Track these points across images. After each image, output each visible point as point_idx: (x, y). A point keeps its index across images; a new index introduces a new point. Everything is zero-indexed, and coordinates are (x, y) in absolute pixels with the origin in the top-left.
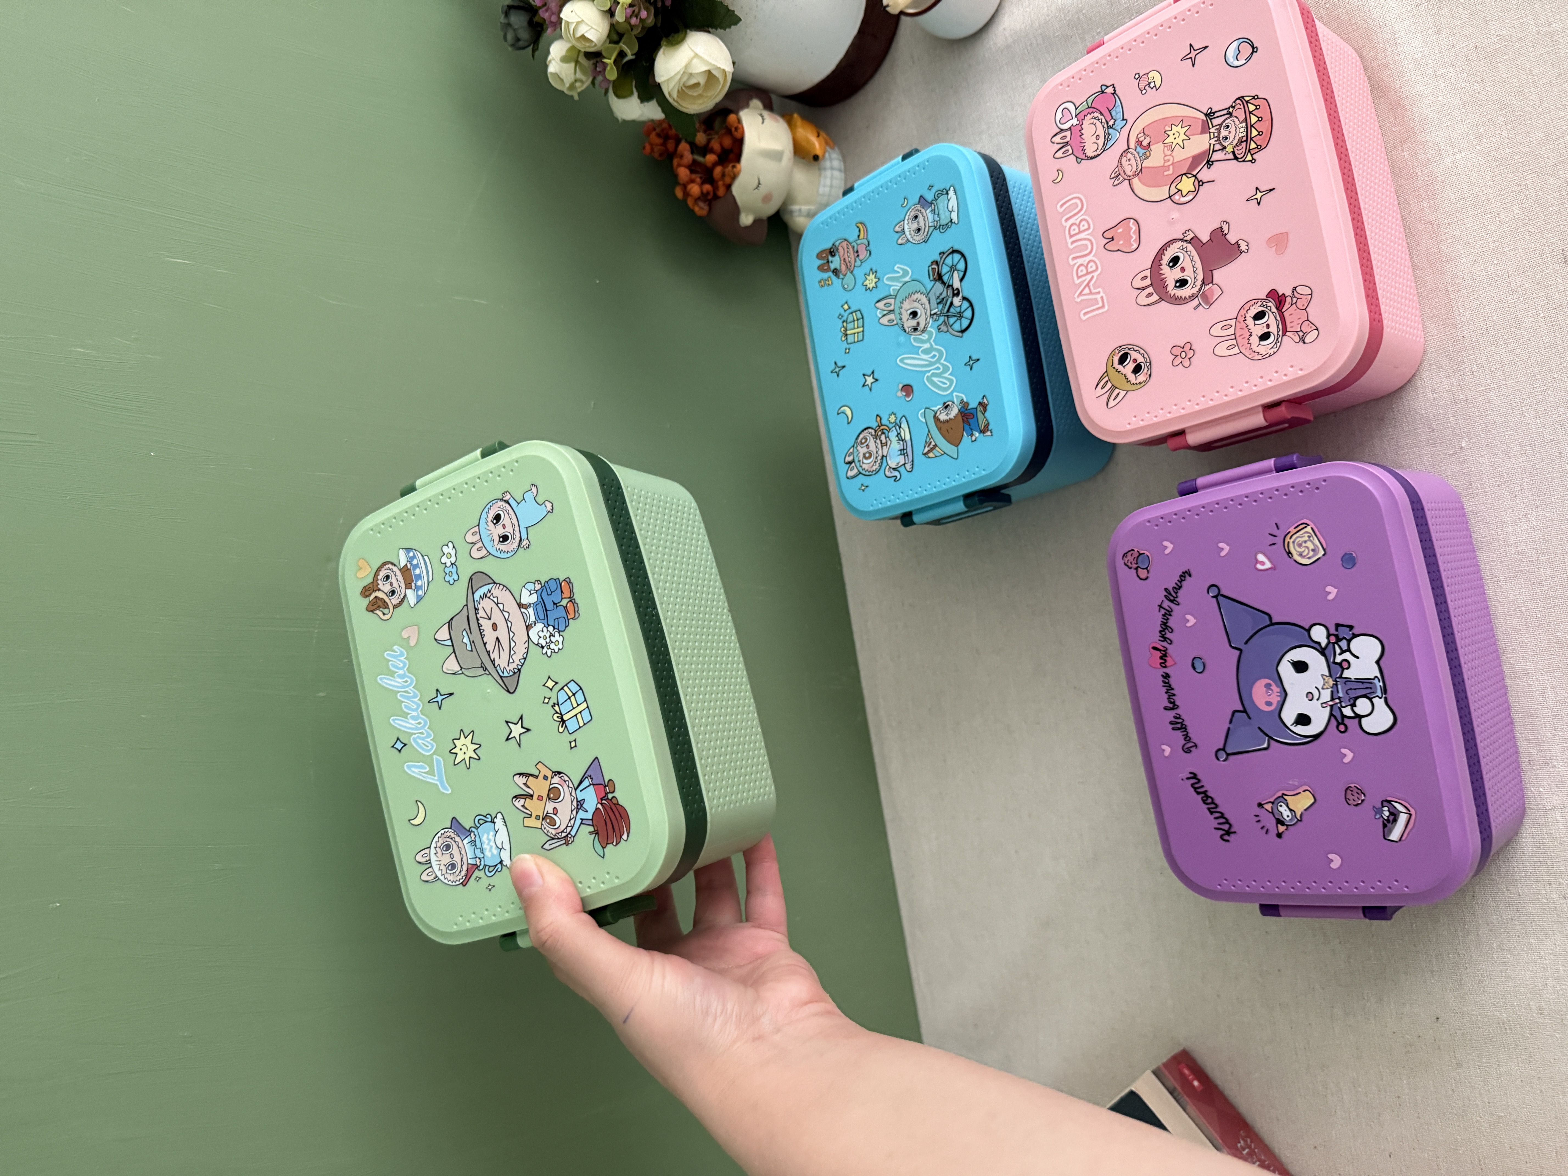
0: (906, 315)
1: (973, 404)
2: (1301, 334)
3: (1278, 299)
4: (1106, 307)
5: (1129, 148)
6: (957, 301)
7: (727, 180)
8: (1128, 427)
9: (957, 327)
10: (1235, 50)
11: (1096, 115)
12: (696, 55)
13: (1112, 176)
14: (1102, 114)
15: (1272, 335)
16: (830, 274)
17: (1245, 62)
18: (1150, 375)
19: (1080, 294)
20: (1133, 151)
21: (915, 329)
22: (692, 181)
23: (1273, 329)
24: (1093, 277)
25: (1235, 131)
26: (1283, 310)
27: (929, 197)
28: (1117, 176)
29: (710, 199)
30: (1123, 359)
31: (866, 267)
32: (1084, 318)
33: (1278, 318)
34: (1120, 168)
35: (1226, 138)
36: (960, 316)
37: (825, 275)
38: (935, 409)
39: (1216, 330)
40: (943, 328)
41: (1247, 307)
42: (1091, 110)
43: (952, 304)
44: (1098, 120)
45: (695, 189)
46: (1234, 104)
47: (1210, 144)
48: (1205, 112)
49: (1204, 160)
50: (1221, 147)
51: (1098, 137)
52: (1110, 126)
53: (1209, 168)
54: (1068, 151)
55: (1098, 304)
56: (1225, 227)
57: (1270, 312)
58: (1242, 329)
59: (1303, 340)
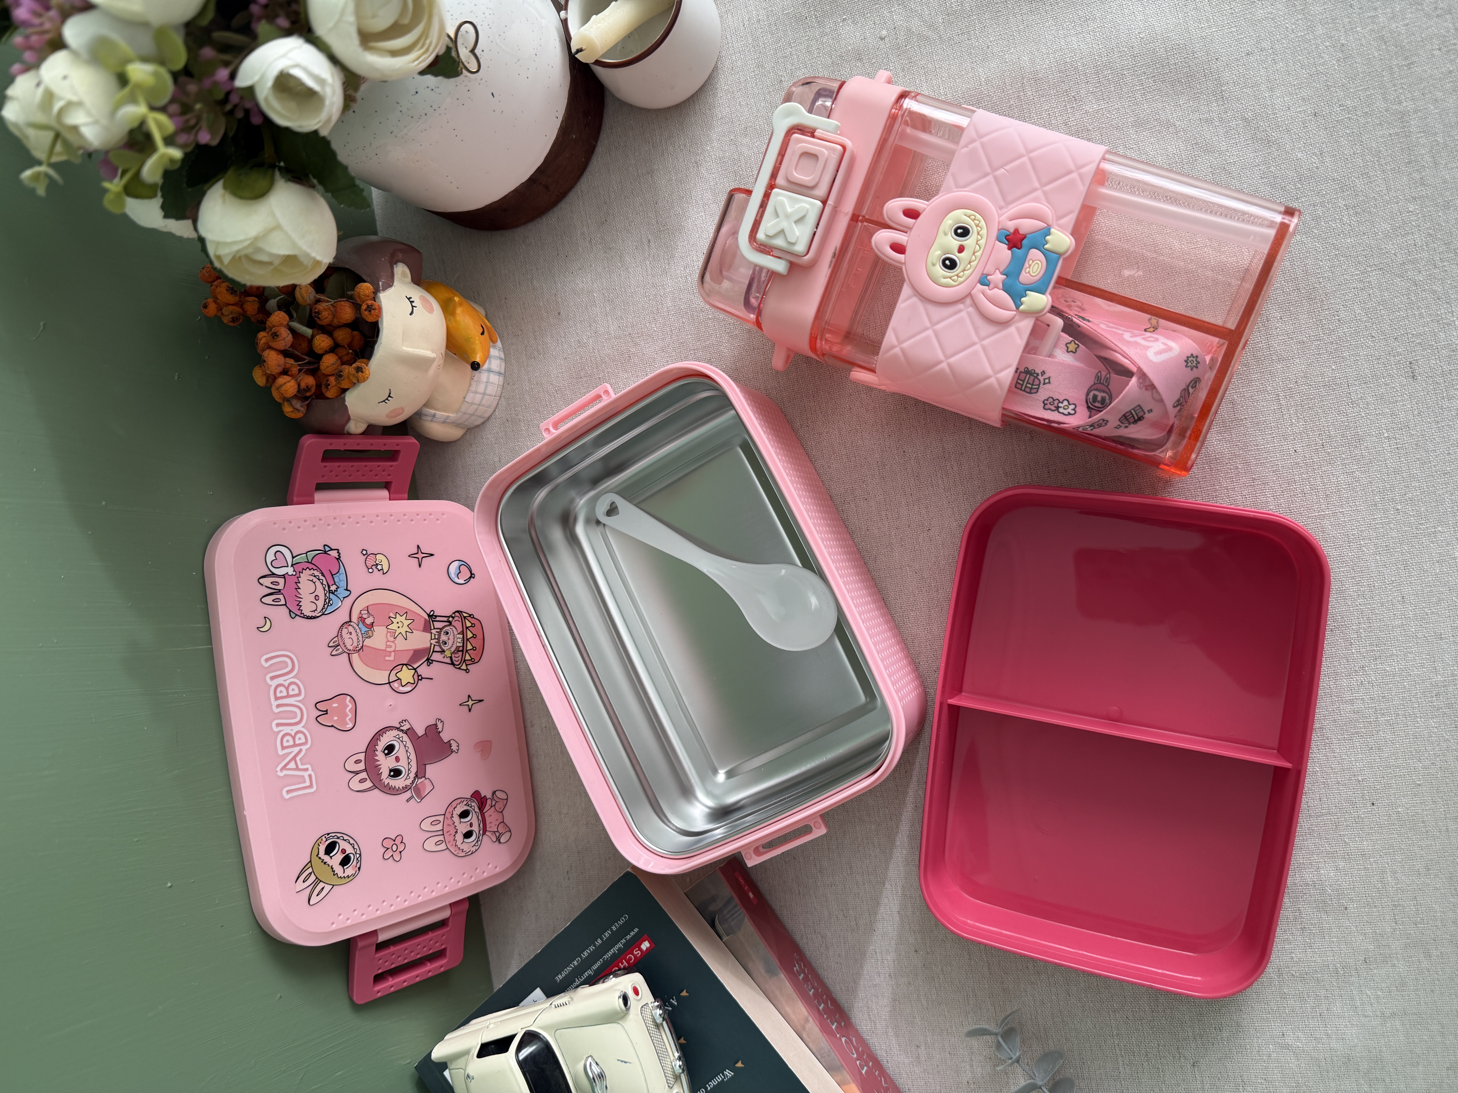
2: (498, 834)
3: (481, 800)
4: (314, 788)
5: (350, 621)
8: (332, 927)
10: (456, 569)
11: (316, 573)
13: (331, 644)
14: (323, 575)
15: (474, 833)
17: (464, 582)
18: (359, 869)
19: (284, 768)
20: (355, 625)
23: (475, 828)
24: (301, 751)
25: (454, 638)
28: (336, 646)
30: (330, 848)
32: (287, 797)
33: (480, 818)
34: (340, 638)
35: (446, 644)
39: (427, 825)
41: (454, 804)
42: (311, 566)
44: (319, 579)
46: (453, 615)
47: (431, 644)
48: (428, 613)
49: (424, 657)
50: (440, 650)
51: (317, 598)
52: (332, 590)
53: (428, 666)
54: (279, 600)
55: (305, 782)
56: (440, 726)
57: (474, 812)
58: (449, 825)
59: (498, 840)
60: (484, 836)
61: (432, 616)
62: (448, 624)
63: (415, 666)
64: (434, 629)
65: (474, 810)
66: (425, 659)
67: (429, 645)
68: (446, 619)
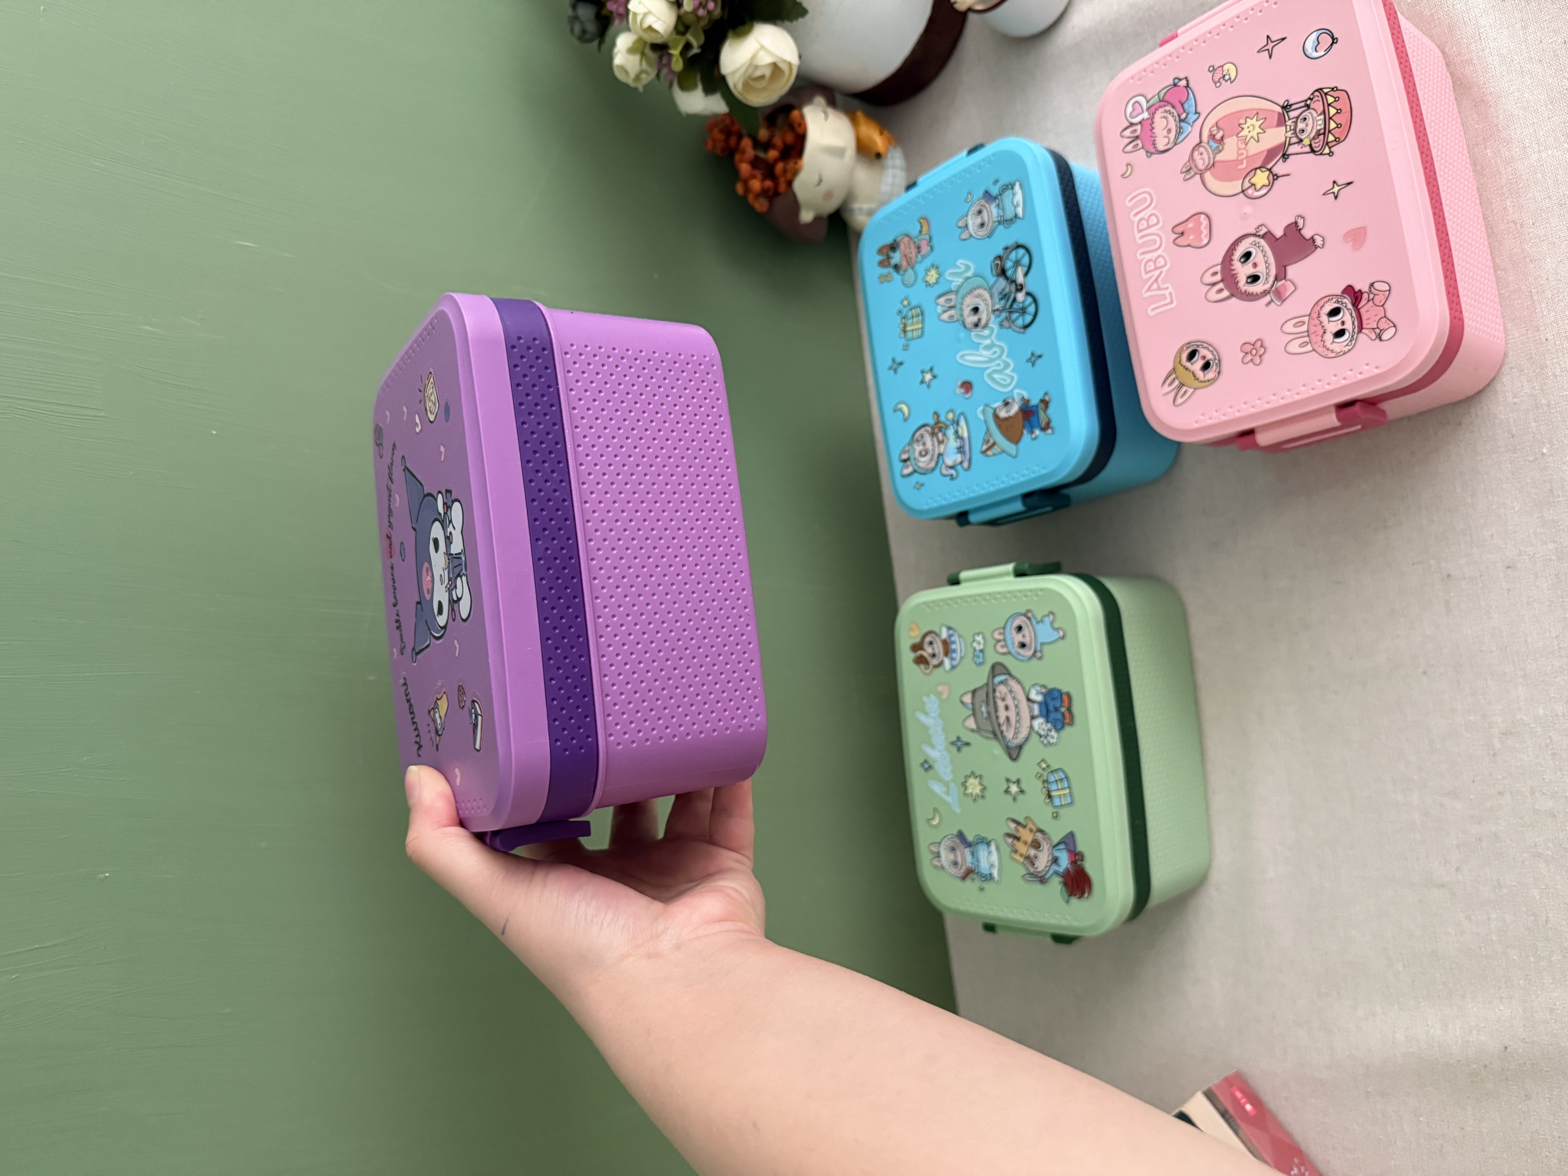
0: (967, 311)
1: (1035, 401)
2: (1378, 331)
3: (1355, 295)
4: (1175, 304)
5: (1201, 142)
6: (1020, 296)
7: (789, 175)
8: (1196, 426)
9: (1020, 322)
10: (1314, 42)
11: (1168, 108)
12: (762, 47)
13: (1184, 170)
14: (1173, 107)
15: (1347, 332)
16: (891, 270)
17: (1324, 53)
18: (1219, 373)
19: (1149, 290)
20: (1206, 145)
21: (976, 325)
22: (753, 177)
23: (1348, 326)
24: (1161, 273)
25: (1313, 123)
26: (1359, 307)
27: (995, 191)
28: (1190, 170)
29: (771, 195)
30: (1192, 355)
31: (927, 262)
32: (1152, 314)
33: (1354, 314)
34: (1191, 161)
35: (1303, 131)
36: (1023, 311)
37: (885, 271)
38: (995, 405)
39: (1289, 327)
40: (1006, 324)
41: (1321, 303)
42: (1162, 103)
43: (1015, 300)
44: (1170, 113)
45: (756, 185)
46: (1312, 97)
48: (1282, 105)
50: (1297, 140)
51: (1169, 131)
52: (1182, 119)
53: (1285, 162)
54: (1138, 146)
55: (1166, 300)
56: (1300, 222)
57: (1344, 308)
58: (1315, 326)
59: (1379, 337)
60: (1360, 334)
61: (1286, 107)
62: (1305, 108)
63: (1269, 166)
64: (1289, 119)
65: (1346, 307)
66: (1281, 155)
67: (1284, 139)
68: (1303, 104)
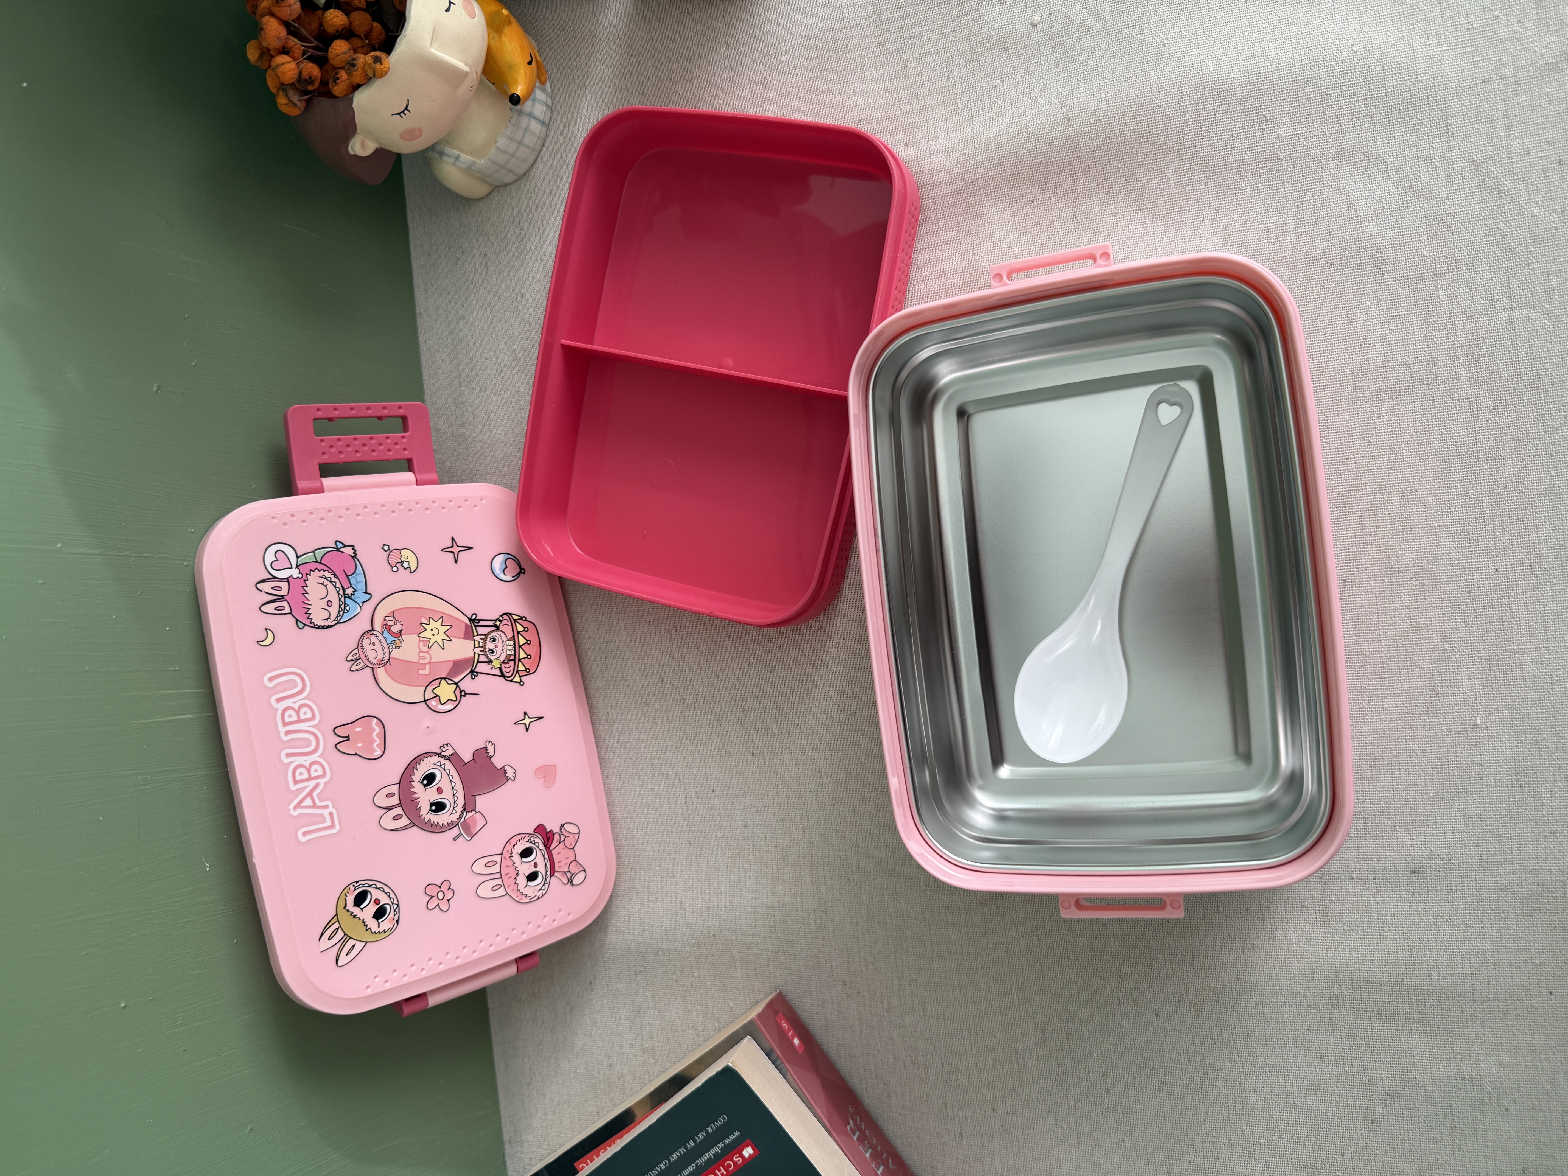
2: (569, 875)
3: (546, 836)
4: (337, 828)
5: (373, 630)
8: (367, 992)
10: (502, 564)
11: (327, 574)
14: (335, 576)
15: (540, 874)
17: (512, 579)
19: (298, 806)
20: (378, 635)
23: (541, 868)
24: (317, 785)
25: (503, 646)
28: (356, 660)
32: (303, 839)
33: (546, 856)
34: (360, 650)
35: (493, 652)
39: (479, 867)
41: (513, 841)
42: (320, 567)
44: (330, 581)
46: (501, 618)
47: (475, 653)
48: (470, 617)
49: (467, 669)
50: (487, 660)
51: (329, 603)
52: (347, 594)
53: (473, 679)
54: (283, 608)
55: (325, 821)
56: (491, 749)
57: (538, 850)
58: (507, 866)
59: (570, 881)
60: (553, 878)
61: (474, 621)
62: (494, 628)
63: (456, 680)
64: (478, 635)
65: (538, 847)
66: (469, 671)
67: (473, 655)
68: (491, 623)
